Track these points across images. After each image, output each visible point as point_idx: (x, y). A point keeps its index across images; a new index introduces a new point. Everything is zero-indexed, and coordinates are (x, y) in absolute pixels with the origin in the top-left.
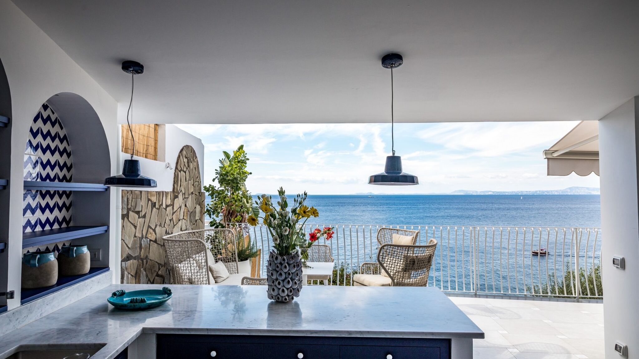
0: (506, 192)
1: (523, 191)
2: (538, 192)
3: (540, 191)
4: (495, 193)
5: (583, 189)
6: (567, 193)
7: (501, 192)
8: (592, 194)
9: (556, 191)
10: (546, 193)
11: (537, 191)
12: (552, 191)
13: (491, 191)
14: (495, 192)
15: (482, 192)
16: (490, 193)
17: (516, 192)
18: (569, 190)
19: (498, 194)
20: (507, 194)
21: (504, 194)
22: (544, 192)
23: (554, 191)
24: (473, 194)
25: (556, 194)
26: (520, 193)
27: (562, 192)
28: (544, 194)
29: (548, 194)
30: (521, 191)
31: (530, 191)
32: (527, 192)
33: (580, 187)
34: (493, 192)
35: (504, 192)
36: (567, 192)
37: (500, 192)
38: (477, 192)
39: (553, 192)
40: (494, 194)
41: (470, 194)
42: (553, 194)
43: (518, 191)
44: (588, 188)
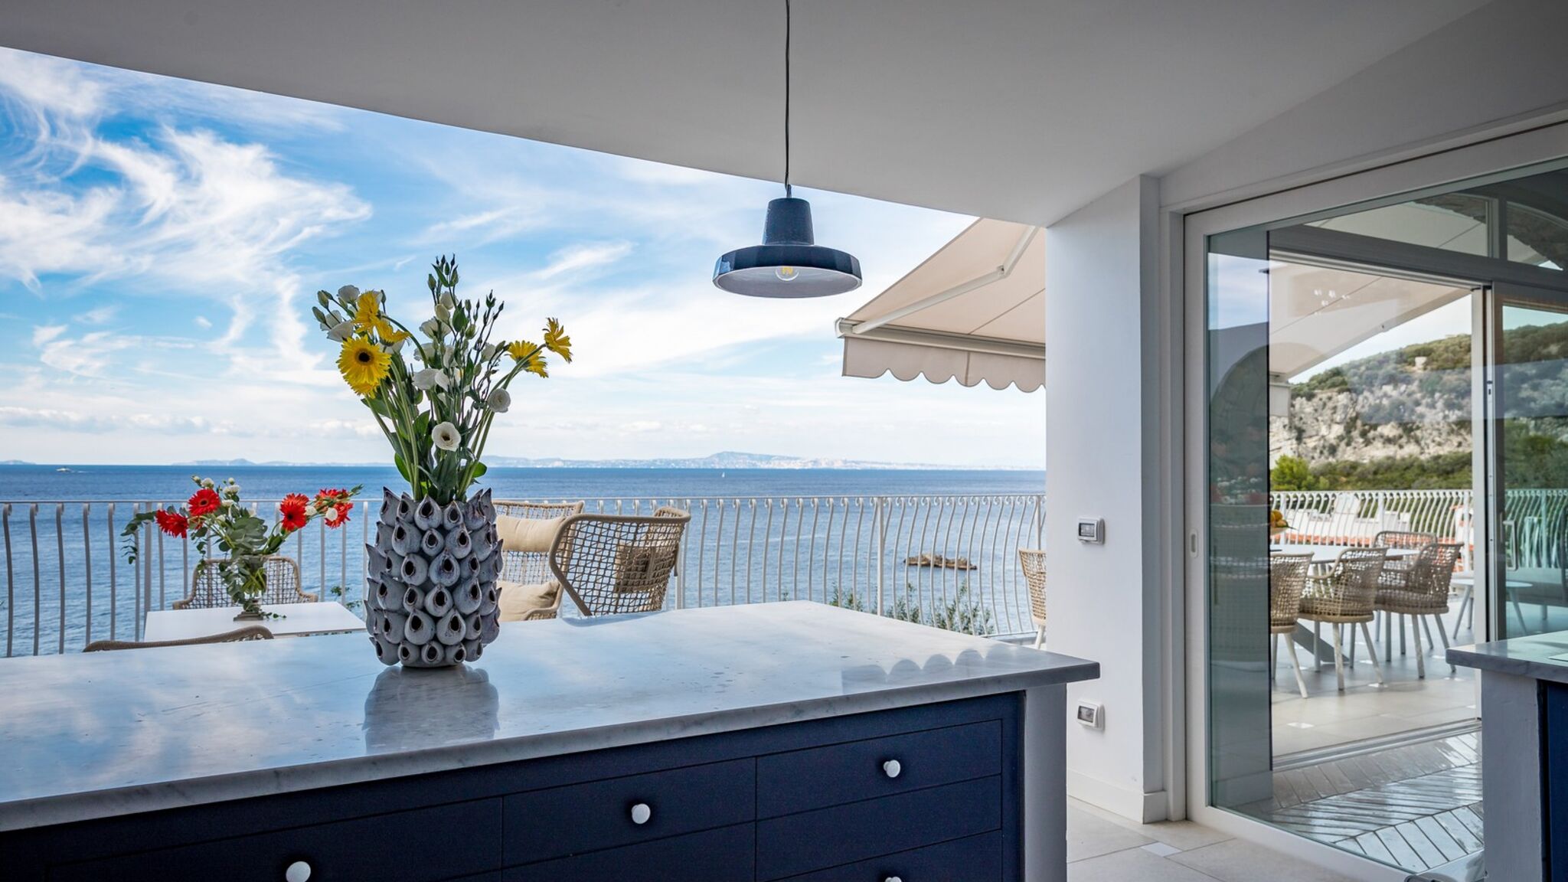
0: (593, 462)
1: (628, 461)
2: (658, 463)
3: (661, 461)
4: (569, 463)
5: (742, 456)
6: (713, 465)
7: (582, 462)
8: (758, 467)
9: (694, 461)
10: (673, 464)
11: (656, 461)
12: (685, 460)
13: (559, 460)
14: (569, 461)
15: (540, 460)
16: (557, 464)
17: (613, 462)
18: (717, 460)
19: (575, 466)
20: (594, 466)
21: (588, 466)
22: (668, 462)
23: (688, 460)
24: (520, 466)
25: (693, 466)
26: (621, 464)
27: (705, 463)
28: (670, 467)
29: (677, 467)
30: (624, 461)
31: (641, 461)
32: (636, 461)
33: (737, 453)
34: (564, 461)
35: (588, 462)
36: (713, 463)
37: (579, 462)
38: (526, 460)
39: (687, 463)
40: (566, 467)
41: (512, 466)
42: (687, 467)
43: (617, 461)
44: (751, 456)
